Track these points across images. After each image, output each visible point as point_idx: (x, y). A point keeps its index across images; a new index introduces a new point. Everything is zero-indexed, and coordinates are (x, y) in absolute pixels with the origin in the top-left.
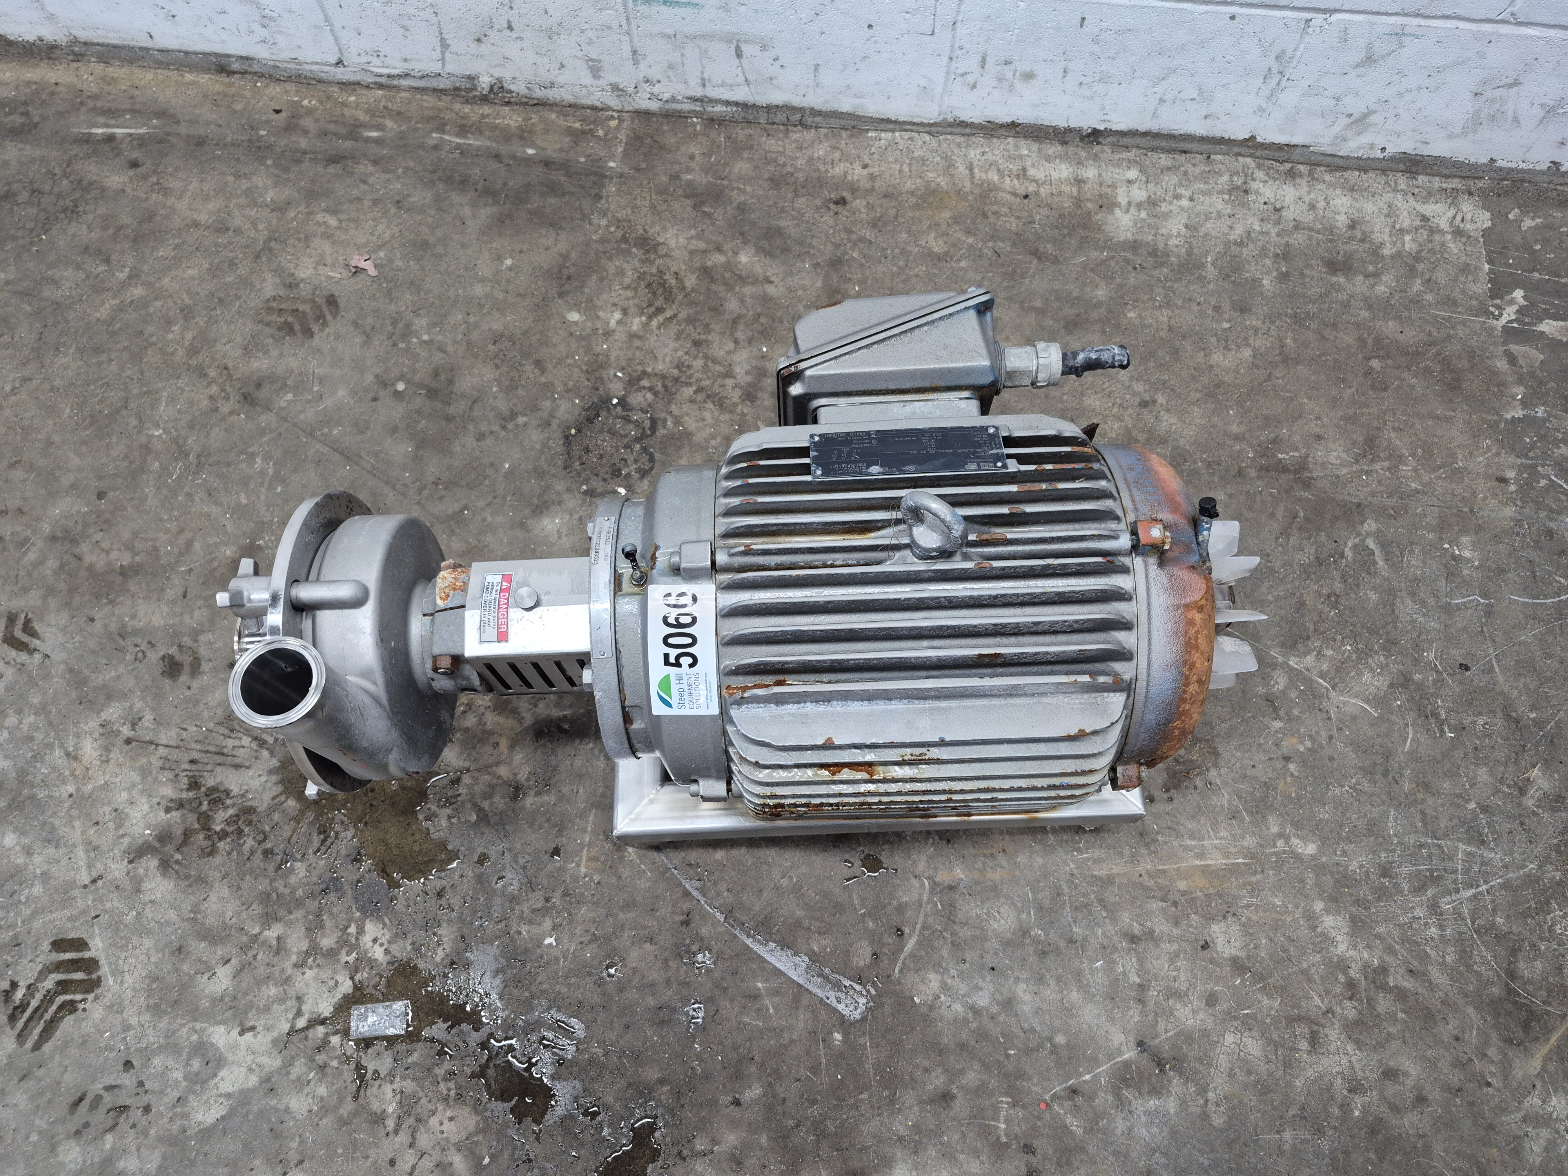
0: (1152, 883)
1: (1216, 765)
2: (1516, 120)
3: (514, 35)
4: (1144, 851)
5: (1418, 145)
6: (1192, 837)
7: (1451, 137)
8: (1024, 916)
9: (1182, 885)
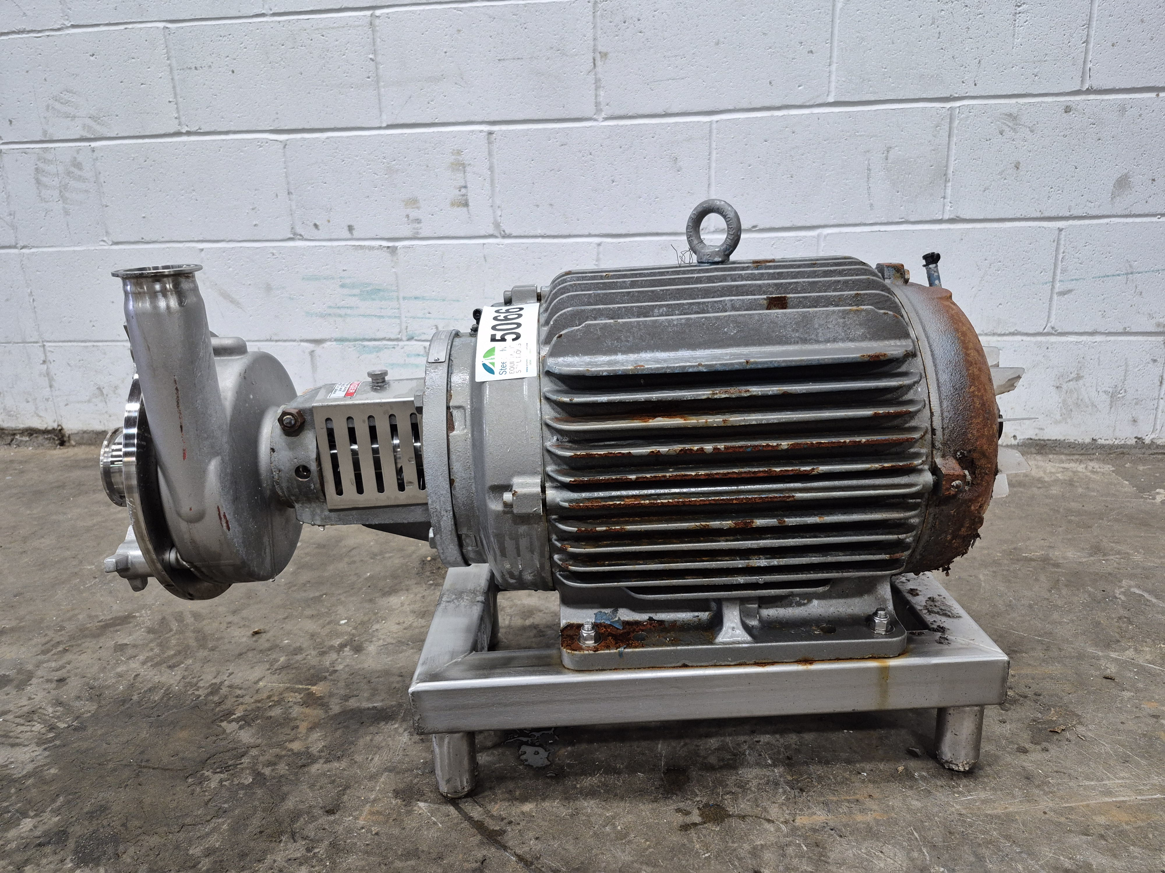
0: (1063, 820)
1: (1080, 723)
4: (1036, 791)
5: (1037, 431)
6: (1088, 778)
7: (1057, 422)
8: (915, 854)
9: (1101, 820)
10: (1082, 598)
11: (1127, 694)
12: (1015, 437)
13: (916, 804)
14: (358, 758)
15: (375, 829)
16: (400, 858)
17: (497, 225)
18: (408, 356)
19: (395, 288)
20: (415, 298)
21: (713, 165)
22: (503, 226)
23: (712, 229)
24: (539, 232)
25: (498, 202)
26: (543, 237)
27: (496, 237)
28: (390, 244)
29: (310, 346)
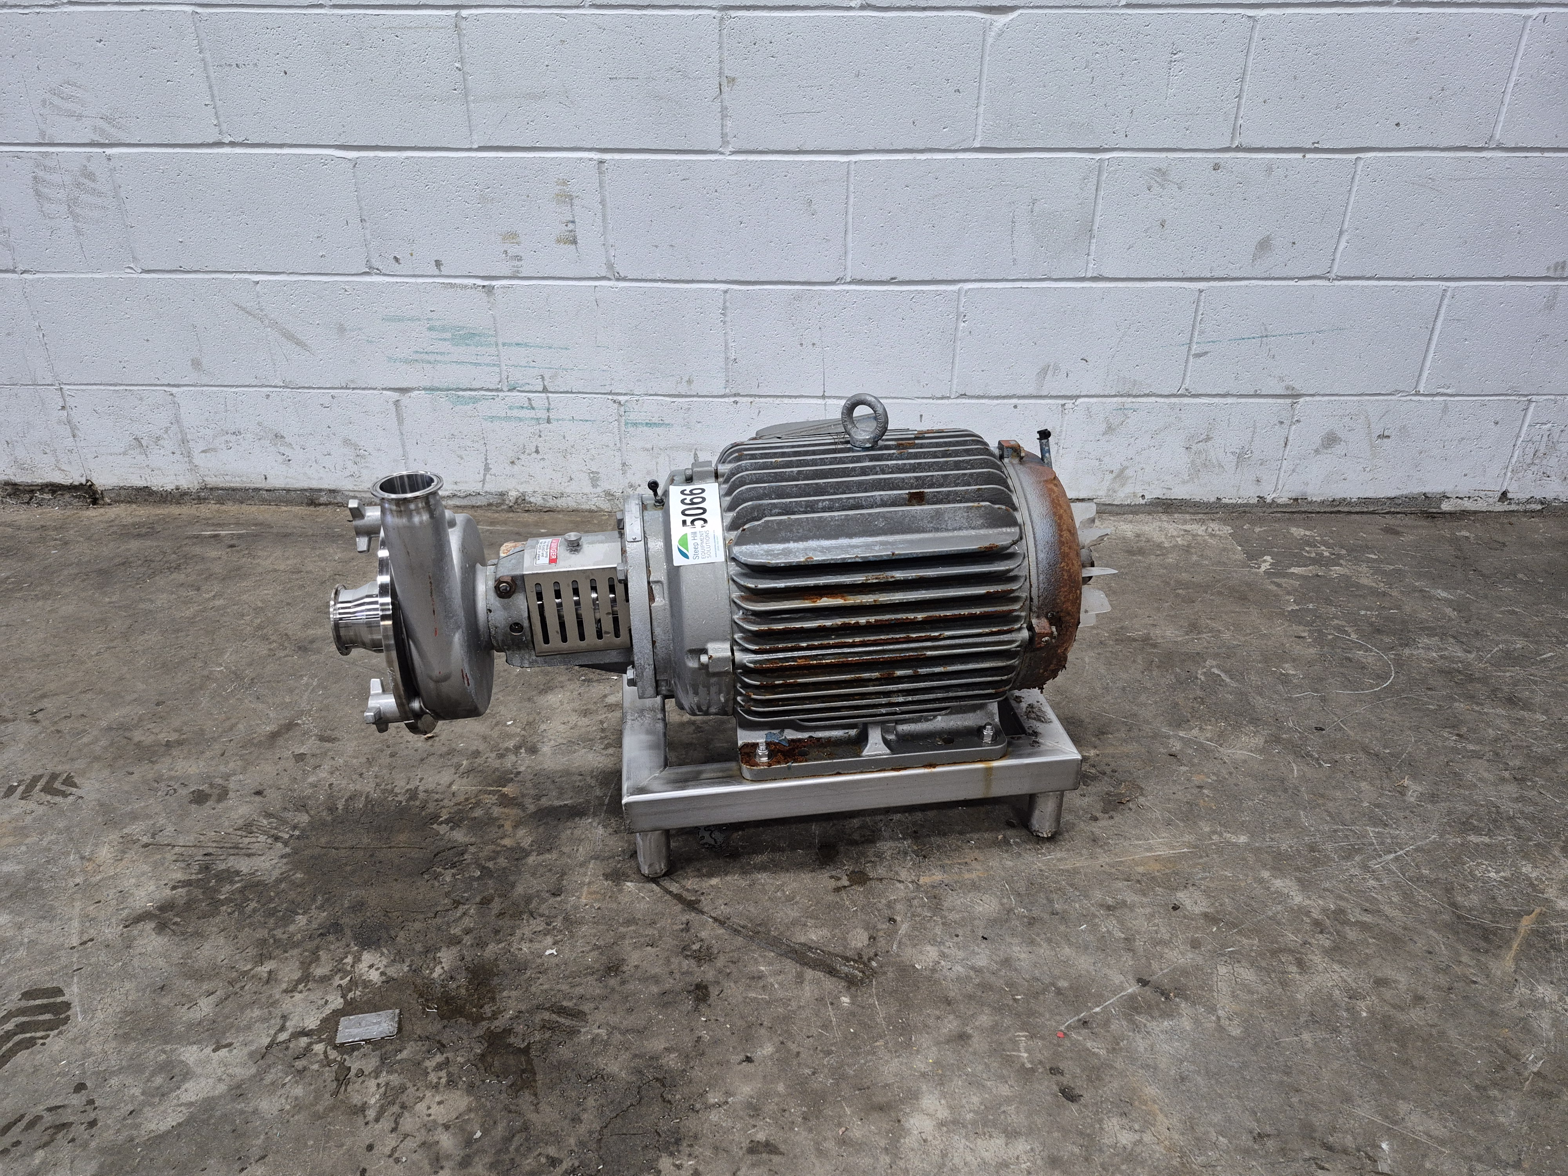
0: (1113, 870)
1: (1142, 795)
2: (1220, 466)
3: (539, 457)
4: (1099, 850)
5: (1165, 491)
6: (1138, 839)
7: (1184, 482)
8: (1005, 901)
9: (1141, 869)
10: (1170, 679)
11: (1183, 769)
12: (1143, 496)
13: (1009, 864)
14: (566, 850)
15: (597, 905)
16: (623, 924)
17: (610, 266)
18: (510, 408)
19: (492, 332)
20: (517, 344)
21: (851, 210)
22: (617, 268)
23: (848, 280)
24: (658, 275)
25: (611, 241)
26: (662, 281)
27: (610, 279)
28: (486, 283)
29: (396, 396)
